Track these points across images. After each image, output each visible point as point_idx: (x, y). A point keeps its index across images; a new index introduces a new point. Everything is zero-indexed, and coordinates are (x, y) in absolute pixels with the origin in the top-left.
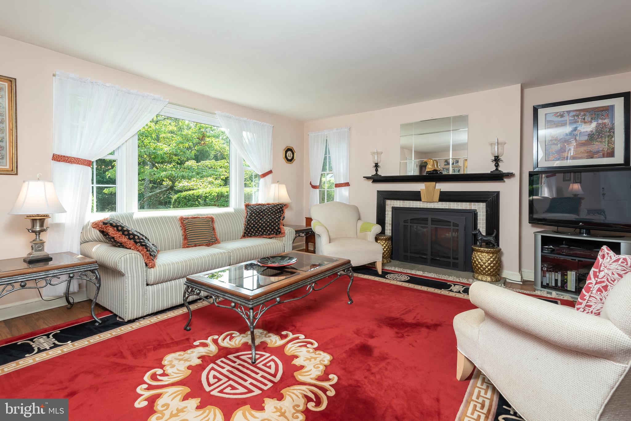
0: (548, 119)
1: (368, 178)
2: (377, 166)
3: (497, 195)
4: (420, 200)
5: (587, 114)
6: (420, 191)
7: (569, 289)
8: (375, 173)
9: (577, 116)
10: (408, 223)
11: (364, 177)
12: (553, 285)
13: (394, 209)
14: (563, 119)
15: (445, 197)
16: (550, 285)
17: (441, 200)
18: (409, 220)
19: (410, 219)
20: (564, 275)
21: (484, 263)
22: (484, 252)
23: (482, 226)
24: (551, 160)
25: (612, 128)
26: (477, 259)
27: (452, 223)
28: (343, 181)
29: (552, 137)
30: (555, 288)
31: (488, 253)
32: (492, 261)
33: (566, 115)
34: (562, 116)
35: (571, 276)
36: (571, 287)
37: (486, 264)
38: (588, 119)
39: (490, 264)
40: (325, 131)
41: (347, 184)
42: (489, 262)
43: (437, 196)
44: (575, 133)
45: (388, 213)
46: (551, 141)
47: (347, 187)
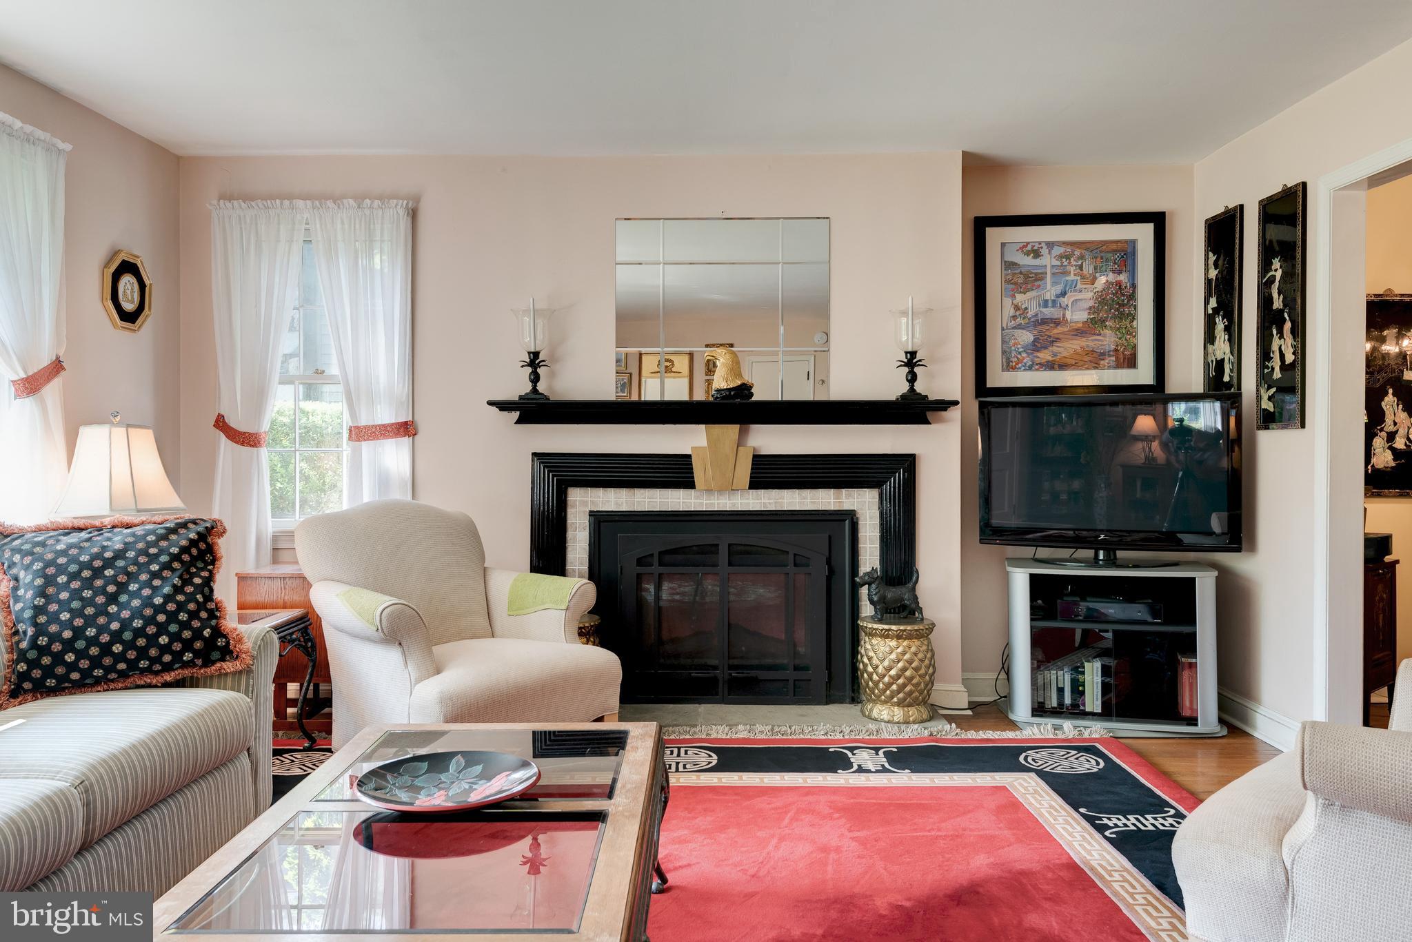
0: (1008, 258)
1: (503, 406)
2: (533, 362)
3: (907, 463)
4: (689, 484)
5: (1087, 254)
6: (689, 456)
7: (1088, 709)
8: (528, 387)
9: (1068, 258)
10: (651, 565)
11: (491, 403)
12: (1055, 704)
13: (599, 520)
14: (1037, 262)
15: (767, 472)
16: (1048, 706)
17: (755, 484)
18: (655, 556)
19: (660, 553)
20: (1077, 673)
21: (888, 669)
22: (887, 637)
23: (870, 557)
24: (1014, 369)
25: (1132, 297)
26: (870, 659)
27: (791, 557)
28: (386, 416)
29: (1017, 308)
30: (1057, 712)
31: (899, 637)
32: (910, 662)
33: (1044, 251)
34: (1036, 254)
35: (1093, 673)
36: (1093, 702)
37: (893, 672)
38: (1088, 268)
39: (904, 670)
40: (300, 203)
41: (406, 429)
42: (900, 665)
43: (744, 471)
44: (1064, 301)
45: (575, 536)
46: (1014, 317)
47: (406, 441)
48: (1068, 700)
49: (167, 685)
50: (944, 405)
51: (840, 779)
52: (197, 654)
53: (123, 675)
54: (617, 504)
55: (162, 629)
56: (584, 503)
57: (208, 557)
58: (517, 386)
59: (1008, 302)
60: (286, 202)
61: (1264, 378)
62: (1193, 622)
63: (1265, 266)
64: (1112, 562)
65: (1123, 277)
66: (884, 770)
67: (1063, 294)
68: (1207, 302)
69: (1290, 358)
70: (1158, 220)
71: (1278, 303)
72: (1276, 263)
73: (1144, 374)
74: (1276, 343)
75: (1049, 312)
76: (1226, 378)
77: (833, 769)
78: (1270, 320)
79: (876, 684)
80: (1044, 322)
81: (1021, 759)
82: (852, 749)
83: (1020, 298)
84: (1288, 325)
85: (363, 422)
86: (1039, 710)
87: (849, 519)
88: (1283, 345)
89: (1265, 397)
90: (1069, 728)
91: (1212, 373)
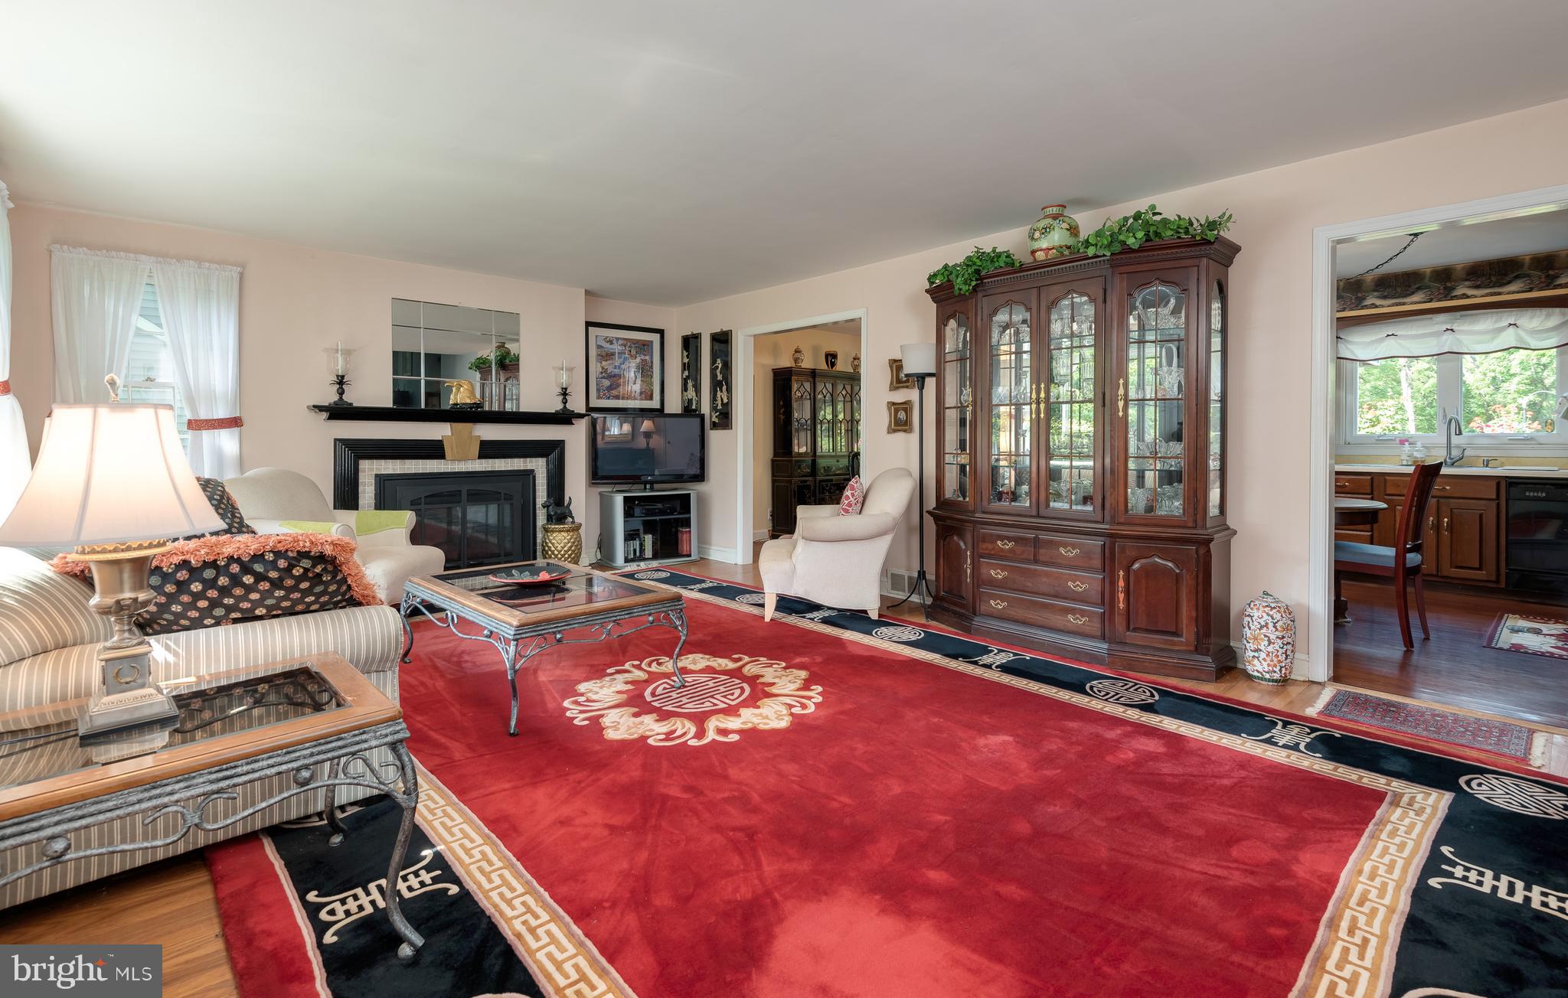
0: (599, 343)
1: (320, 408)
2: (341, 381)
3: (561, 445)
4: (443, 457)
6: (441, 441)
7: (648, 556)
8: (336, 398)
10: (420, 504)
11: (309, 407)
12: (633, 555)
13: (382, 479)
14: (612, 346)
15: (489, 449)
16: (630, 556)
17: (481, 456)
18: (423, 500)
19: (427, 497)
20: (642, 541)
21: (560, 552)
22: (553, 531)
23: (542, 495)
24: (601, 398)
25: (652, 367)
26: (553, 544)
27: (502, 495)
28: (221, 413)
29: (603, 368)
30: (633, 560)
31: (568, 531)
32: (574, 543)
33: (614, 342)
34: (611, 342)
35: (648, 539)
36: (649, 553)
37: (566, 549)
38: (633, 352)
39: (571, 547)
40: (143, 257)
41: (234, 422)
42: (570, 545)
43: (475, 449)
44: (623, 366)
45: (365, 490)
46: (602, 373)
47: (236, 430)
48: (638, 554)
50: (577, 416)
54: (393, 469)
56: (372, 470)
58: (330, 397)
59: (599, 365)
60: (132, 255)
61: (714, 408)
62: (689, 511)
63: (713, 361)
64: (652, 489)
65: (647, 358)
68: (683, 373)
69: (725, 401)
70: (661, 332)
71: (720, 377)
72: (719, 361)
73: (655, 404)
74: (719, 394)
75: (617, 371)
76: (694, 407)
78: (716, 385)
80: (615, 376)
81: (637, 577)
83: (604, 363)
84: (724, 388)
85: (203, 415)
86: (627, 560)
87: (529, 474)
88: (722, 395)
89: (714, 417)
90: (643, 565)
91: (686, 404)
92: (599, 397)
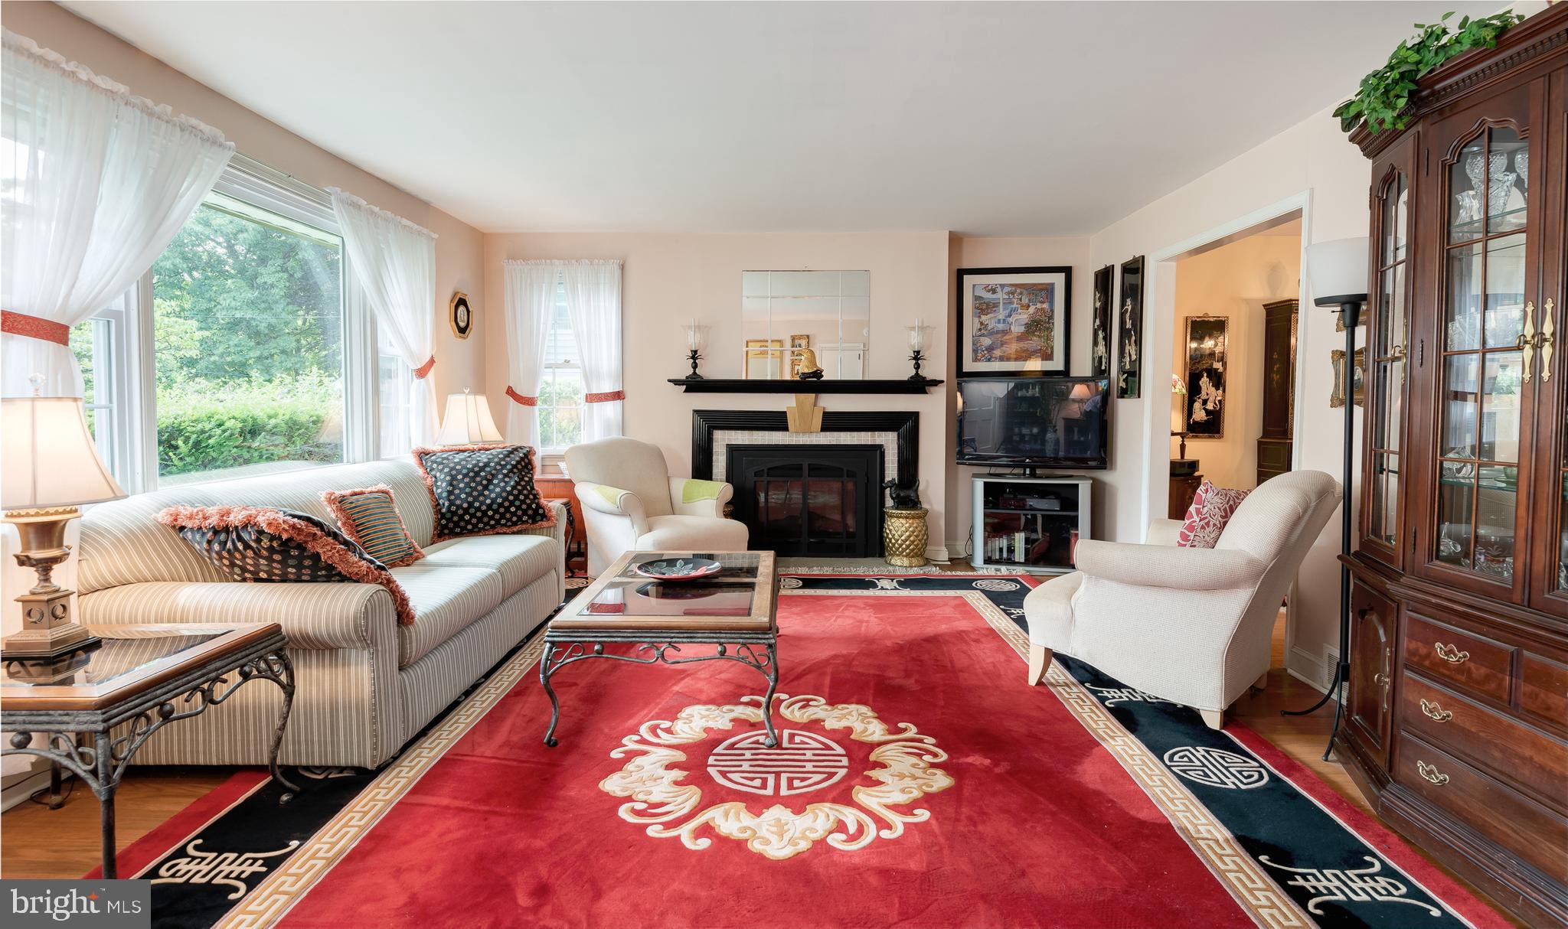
0: (977, 294)
1: (677, 382)
2: (694, 356)
3: (914, 417)
4: (786, 429)
5: (1025, 292)
6: (785, 412)
7: (1016, 559)
8: (691, 371)
9: (1013, 293)
10: (762, 476)
11: (670, 381)
12: (998, 557)
13: (733, 450)
14: (994, 296)
15: (833, 422)
16: (993, 558)
17: (824, 429)
18: (766, 471)
19: (768, 469)
20: (1011, 540)
21: (901, 536)
22: (900, 517)
23: (891, 472)
24: (979, 360)
25: (1051, 317)
26: (890, 530)
27: (845, 471)
28: (608, 387)
29: (982, 324)
30: (999, 562)
31: (907, 518)
32: (913, 532)
33: (999, 289)
34: (994, 291)
35: (1020, 538)
36: (1019, 555)
37: (903, 538)
38: (1025, 300)
39: (909, 536)
40: (556, 262)
41: (618, 396)
42: (908, 533)
43: (818, 421)
44: (1010, 320)
45: (718, 459)
46: (980, 330)
47: (618, 403)
48: (1005, 555)
49: (514, 533)
50: (936, 383)
51: (871, 592)
52: (530, 517)
53: (493, 527)
54: (743, 440)
55: (512, 503)
56: (723, 439)
57: (530, 467)
58: (685, 371)
59: (976, 320)
60: (548, 261)
61: (1122, 370)
62: (1077, 510)
63: (1123, 304)
64: (1033, 475)
65: (1045, 306)
66: (896, 589)
67: (1010, 316)
68: (1094, 322)
69: (1134, 357)
70: (1067, 271)
71: (1129, 325)
72: (1129, 302)
73: (1058, 364)
74: (1127, 348)
75: (1001, 326)
76: (1103, 368)
77: (867, 588)
78: (1124, 333)
79: (894, 545)
80: (998, 332)
81: (974, 584)
82: (878, 579)
83: (984, 318)
84: (1133, 338)
85: (594, 391)
86: (988, 561)
87: (879, 449)
88: (1131, 349)
89: (1122, 380)
90: (1004, 570)
91: (1096, 364)
92: (976, 359)
